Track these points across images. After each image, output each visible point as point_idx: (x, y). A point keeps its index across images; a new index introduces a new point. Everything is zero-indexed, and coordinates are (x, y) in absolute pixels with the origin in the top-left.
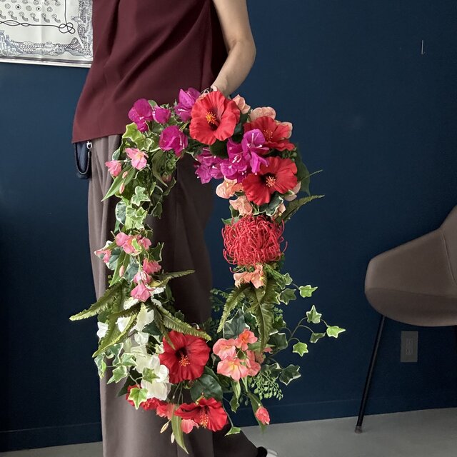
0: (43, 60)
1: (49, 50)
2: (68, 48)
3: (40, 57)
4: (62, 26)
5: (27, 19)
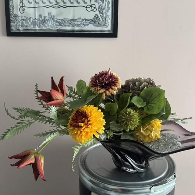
1: (79, 23)
2: (92, 21)
4: (88, 7)
5: (66, 3)
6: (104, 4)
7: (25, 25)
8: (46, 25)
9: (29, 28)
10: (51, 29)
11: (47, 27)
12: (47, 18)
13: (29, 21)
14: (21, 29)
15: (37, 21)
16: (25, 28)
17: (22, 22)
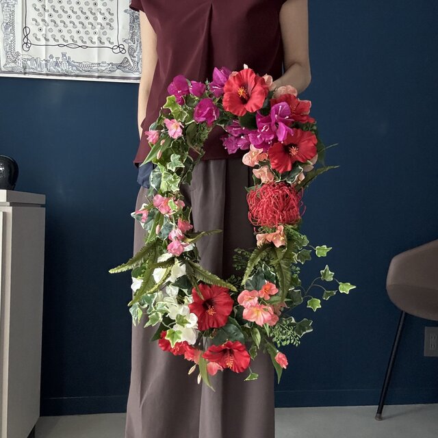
0: (99, 77)
1: (103, 68)
2: (120, 66)
3: (97, 74)
4: (115, 48)
5: (85, 43)
6: (135, 45)
7: (30, 66)
12: (60, 60)
13: (35, 62)
17: (25, 62)
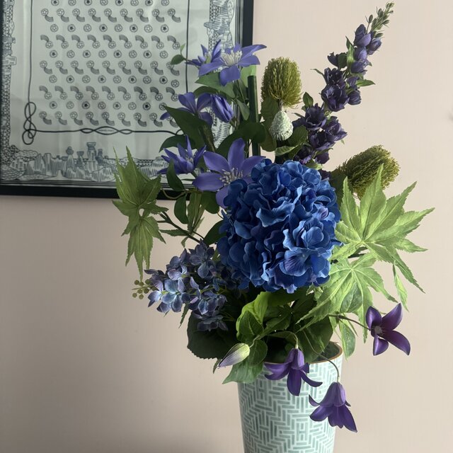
4: (180, 133)
7: (34, 170)
8: (83, 172)
9: (41, 177)
10: (93, 179)
11: (85, 177)
12: (85, 156)
13: (42, 162)
14: (23, 178)
15: (61, 161)
16: (32, 177)
17: (26, 163)
